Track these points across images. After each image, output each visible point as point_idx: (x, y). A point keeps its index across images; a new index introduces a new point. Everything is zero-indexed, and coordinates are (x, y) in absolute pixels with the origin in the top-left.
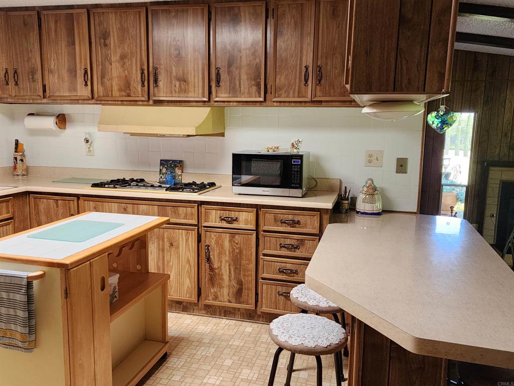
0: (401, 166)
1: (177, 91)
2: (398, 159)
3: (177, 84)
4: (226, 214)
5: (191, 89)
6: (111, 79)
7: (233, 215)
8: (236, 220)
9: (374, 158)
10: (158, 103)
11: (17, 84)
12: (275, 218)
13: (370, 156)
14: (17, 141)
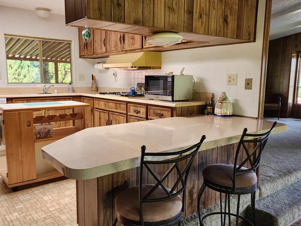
0: (248, 84)
1: (131, 44)
2: (246, 80)
3: (131, 40)
4: (136, 108)
5: (136, 43)
6: (112, 42)
7: (138, 109)
8: (139, 112)
9: (232, 79)
10: (126, 52)
11: (87, 49)
12: (154, 112)
13: (230, 77)
14: (93, 75)
